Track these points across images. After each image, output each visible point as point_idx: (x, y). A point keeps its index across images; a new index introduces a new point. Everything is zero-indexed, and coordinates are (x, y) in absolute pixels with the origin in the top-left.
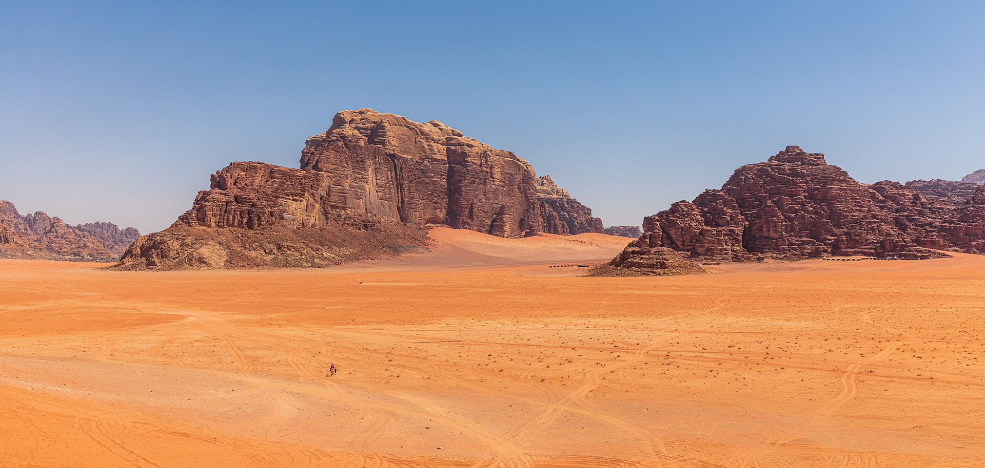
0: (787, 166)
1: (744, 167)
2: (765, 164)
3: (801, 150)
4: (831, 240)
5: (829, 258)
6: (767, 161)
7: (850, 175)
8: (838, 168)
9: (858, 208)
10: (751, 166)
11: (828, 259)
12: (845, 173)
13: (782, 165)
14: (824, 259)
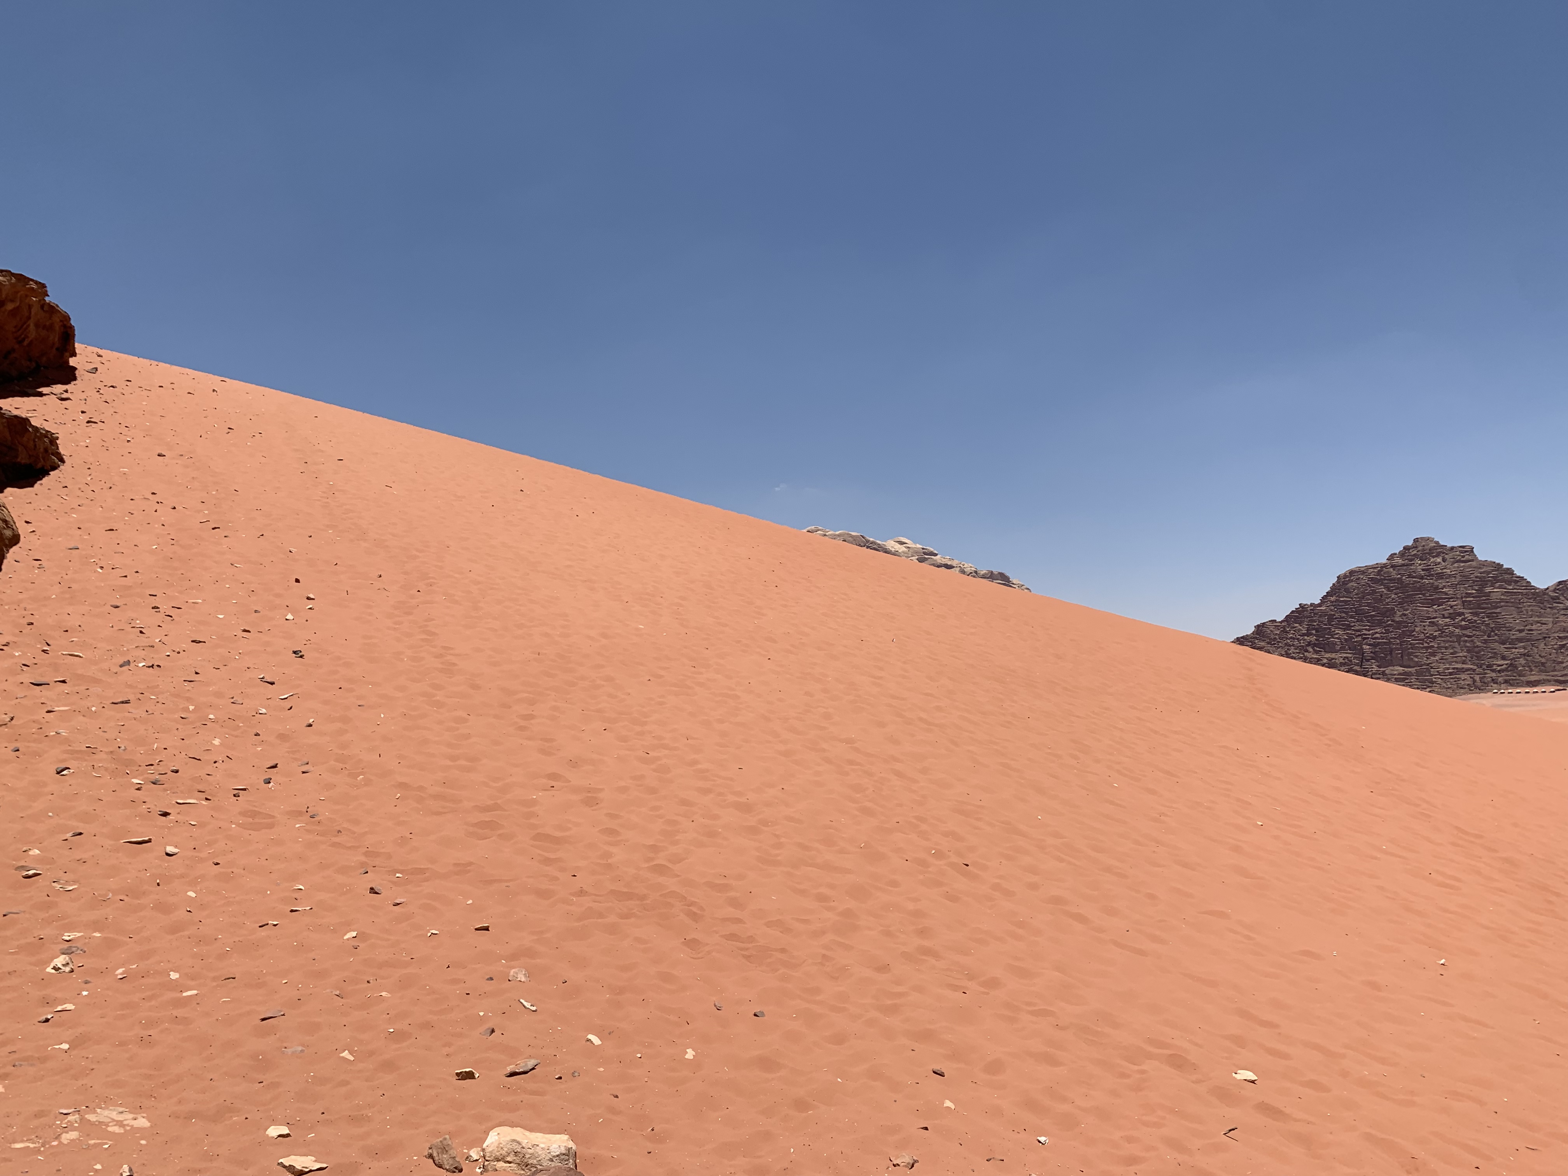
0: (1418, 566)
1: (1352, 572)
2: (1384, 566)
3: (1437, 543)
4: (1502, 665)
5: (1502, 691)
6: (1384, 561)
7: (1518, 573)
8: (1498, 564)
9: (1537, 619)
10: (1362, 569)
11: (1502, 693)
12: (1510, 571)
13: (1411, 565)
14: (1494, 693)
